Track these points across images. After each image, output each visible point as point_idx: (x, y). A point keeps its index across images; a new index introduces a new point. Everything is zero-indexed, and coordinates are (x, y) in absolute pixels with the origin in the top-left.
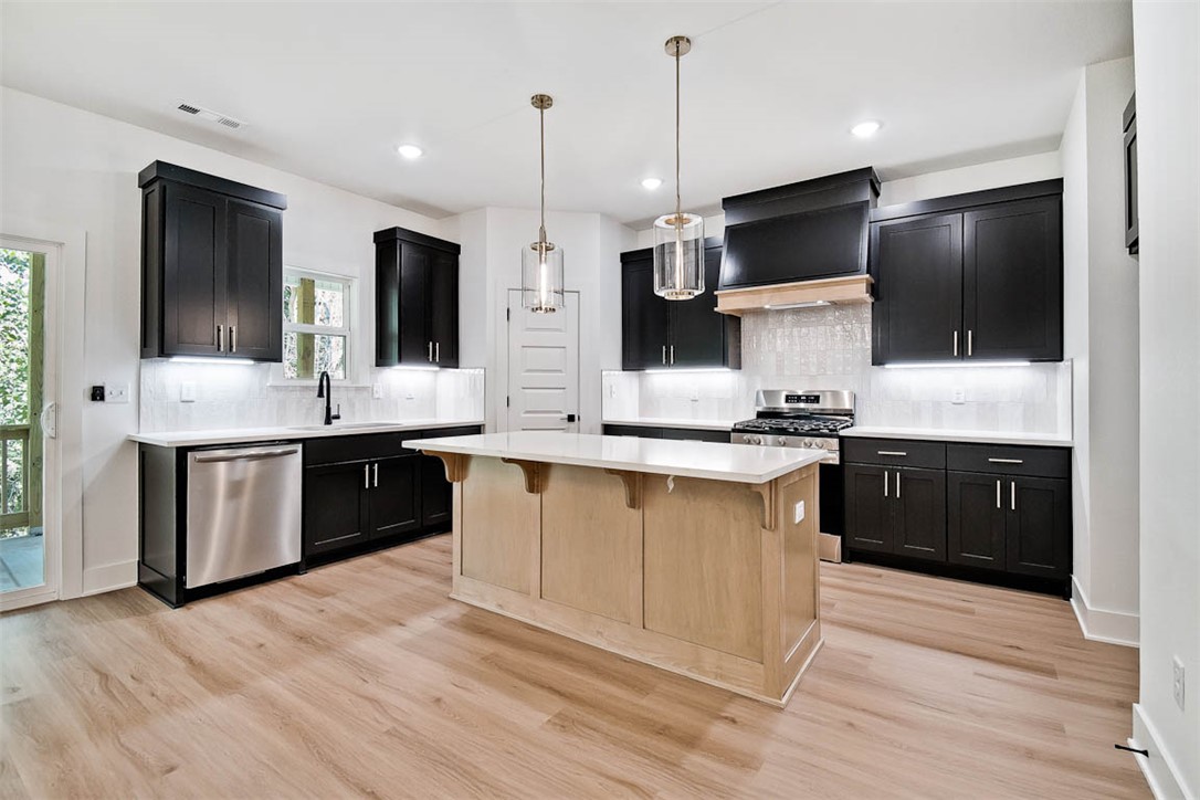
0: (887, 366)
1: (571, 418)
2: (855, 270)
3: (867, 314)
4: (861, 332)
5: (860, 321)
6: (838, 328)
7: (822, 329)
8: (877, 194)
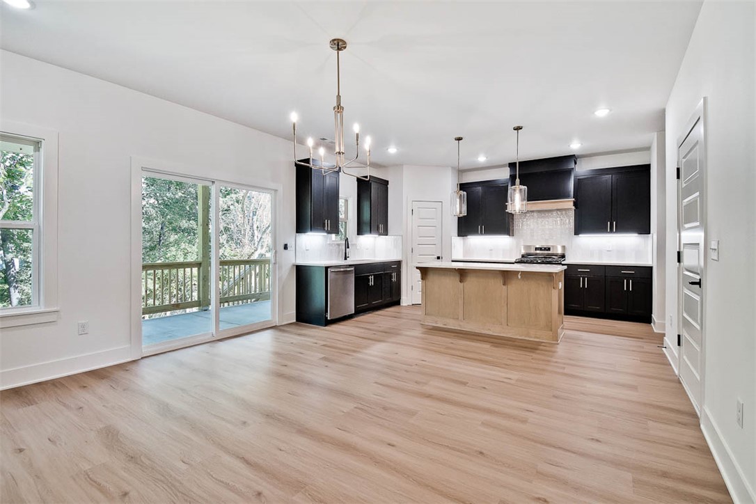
0: (580, 235)
1: (438, 258)
2: (568, 196)
3: (572, 214)
4: (570, 221)
5: (569, 217)
6: (558, 219)
7: (550, 220)
8: (576, 163)
